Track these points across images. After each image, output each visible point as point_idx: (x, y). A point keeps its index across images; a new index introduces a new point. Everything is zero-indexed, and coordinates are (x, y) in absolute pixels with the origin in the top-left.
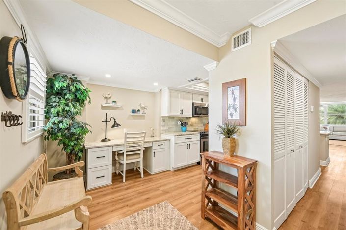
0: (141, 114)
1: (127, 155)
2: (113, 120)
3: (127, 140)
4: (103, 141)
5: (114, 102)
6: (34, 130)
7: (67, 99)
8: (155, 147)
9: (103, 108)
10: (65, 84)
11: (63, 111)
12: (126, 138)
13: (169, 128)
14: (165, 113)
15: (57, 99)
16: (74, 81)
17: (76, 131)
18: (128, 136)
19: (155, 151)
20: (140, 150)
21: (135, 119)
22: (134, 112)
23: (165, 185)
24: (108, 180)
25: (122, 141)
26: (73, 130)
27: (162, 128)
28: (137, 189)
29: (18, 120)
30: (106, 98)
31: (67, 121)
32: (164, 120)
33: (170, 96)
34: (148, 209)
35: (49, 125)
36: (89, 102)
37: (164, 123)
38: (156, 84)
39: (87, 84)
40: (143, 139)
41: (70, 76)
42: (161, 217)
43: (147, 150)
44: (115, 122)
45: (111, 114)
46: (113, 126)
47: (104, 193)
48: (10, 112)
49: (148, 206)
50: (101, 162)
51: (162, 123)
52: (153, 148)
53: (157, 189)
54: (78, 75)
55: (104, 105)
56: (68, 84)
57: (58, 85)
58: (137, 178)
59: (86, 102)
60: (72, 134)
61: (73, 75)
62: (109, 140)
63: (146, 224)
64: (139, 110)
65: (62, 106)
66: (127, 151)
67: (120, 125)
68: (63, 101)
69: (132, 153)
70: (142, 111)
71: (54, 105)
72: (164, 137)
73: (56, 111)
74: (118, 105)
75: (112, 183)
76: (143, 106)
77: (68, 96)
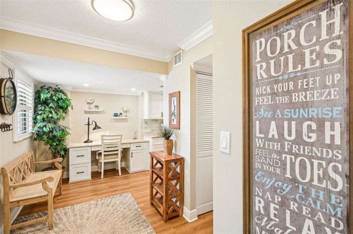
0: (123, 117)
1: (105, 155)
2: (94, 123)
3: (104, 141)
4: (86, 142)
5: (97, 106)
6: (25, 132)
7: (51, 107)
8: (133, 148)
9: (86, 112)
10: (49, 96)
11: (47, 117)
12: (103, 140)
13: (153, 131)
14: (146, 117)
15: (43, 108)
16: (58, 90)
17: (58, 133)
18: (104, 138)
19: (133, 152)
20: (118, 150)
21: (117, 122)
22: (116, 115)
24: (88, 176)
25: (100, 143)
26: (55, 133)
27: (144, 131)
28: (111, 184)
29: (9, 127)
30: (88, 103)
31: (50, 126)
32: (146, 123)
33: (150, 99)
34: (111, 197)
35: (36, 129)
36: (72, 108)
37: (146, 126)
38: (134, 89)
39: (71, 92)
40: (119, 140)
41: (54, 87)
42: (118, 202)
43: (125, 151)
44: (96, 125)
45: (93, 118)
46: (94, 129)
47: (82, 185)
49: (112, 195)
50: (81, 160)
51: (145, 125)
52: (131, 149)
54: (60, 85)
55: (87, 110)
56: (52, 95)
57: (43, 96)
59: (69, 108)
60: (54, 137)
61: (57, 86)
62: (91, 142)
64: (121, 114)
65: (47, 114)
66: (105, 152)
67: (101, 128)
68: (47, 109)
69: (111, 153)
70: (124, 114)
71: (40, 112)
72: (146, 139)
73: (42, 117)
74: (100, 109)
75: (92, 177)
76: (125, 109)
77: (51, 105)
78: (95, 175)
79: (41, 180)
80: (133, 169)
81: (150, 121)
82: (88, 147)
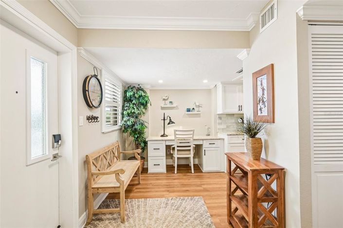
0: (195, 112)
1: (178, 150)
2: (169, 119)
3: (177, 136)
4: (162, 136)
5: (171, 102)
6: (117, 124)
7: (134, 104)
8: (206, 145)
9: (163, 108)
10: (132, 94)
11: (131, 112)
12: (175, 135)
13: (228, 127)
14: (220, 111)
15: (128, 105)
16: (139, 89)
17: (138, 127)
18: (177, 133)
19: (206, 149)
20: (190, 146)
21: (190, 117)
22: (189, 110)
23: (210, 184)
24: (163, 169)
25: (173, 138)
26: (136, 127)
27: (218, 127)
28: (183, 181)
29: (97, 119)
30: (164, 99)
31: (132, 120)
32: (220, 118)
33: (224, 91)
34: (182, 198)
35: (123, 122)
36: (151, 105)
37: (220, 121)
38: (205, 81)
39: (150, 90)
40: (191, 136)
41: (137, 86)
42: (188, 207)
43: (198, 148)
44: (170, 120)
45: (168, 113)
46: (169, 124)
47: (158, 178)
48: (92, 115)
49: (183, 196)
50: (157, 153)
51: (218, 121)
52: (204, 146)
53: (200, 185)
54: (142, 84)
55: (163, 106)
56: (134, 93)
57: (129, 94)
58: (188, 172)
59: (149, 105)
60: (136, 129)
61: (139, 85)
62: (167, 136)
63: (173, 207)
64: (193, 109)
65: (130, 110)
66: (178, 147)
67: (174, 123)
68: (131, 106)
69: (184, 148)
70: (196, 109)
71: (126, 108)
72: (220, 136)
73: (127, 112)
74: (174, 105)
75: (167, 172)
76: (197, 104)
77: (134, 102)
78: (170, 168)
79: (115, 172)
80: (206, 168)
81: (225, 116)
82: (163, 140)
